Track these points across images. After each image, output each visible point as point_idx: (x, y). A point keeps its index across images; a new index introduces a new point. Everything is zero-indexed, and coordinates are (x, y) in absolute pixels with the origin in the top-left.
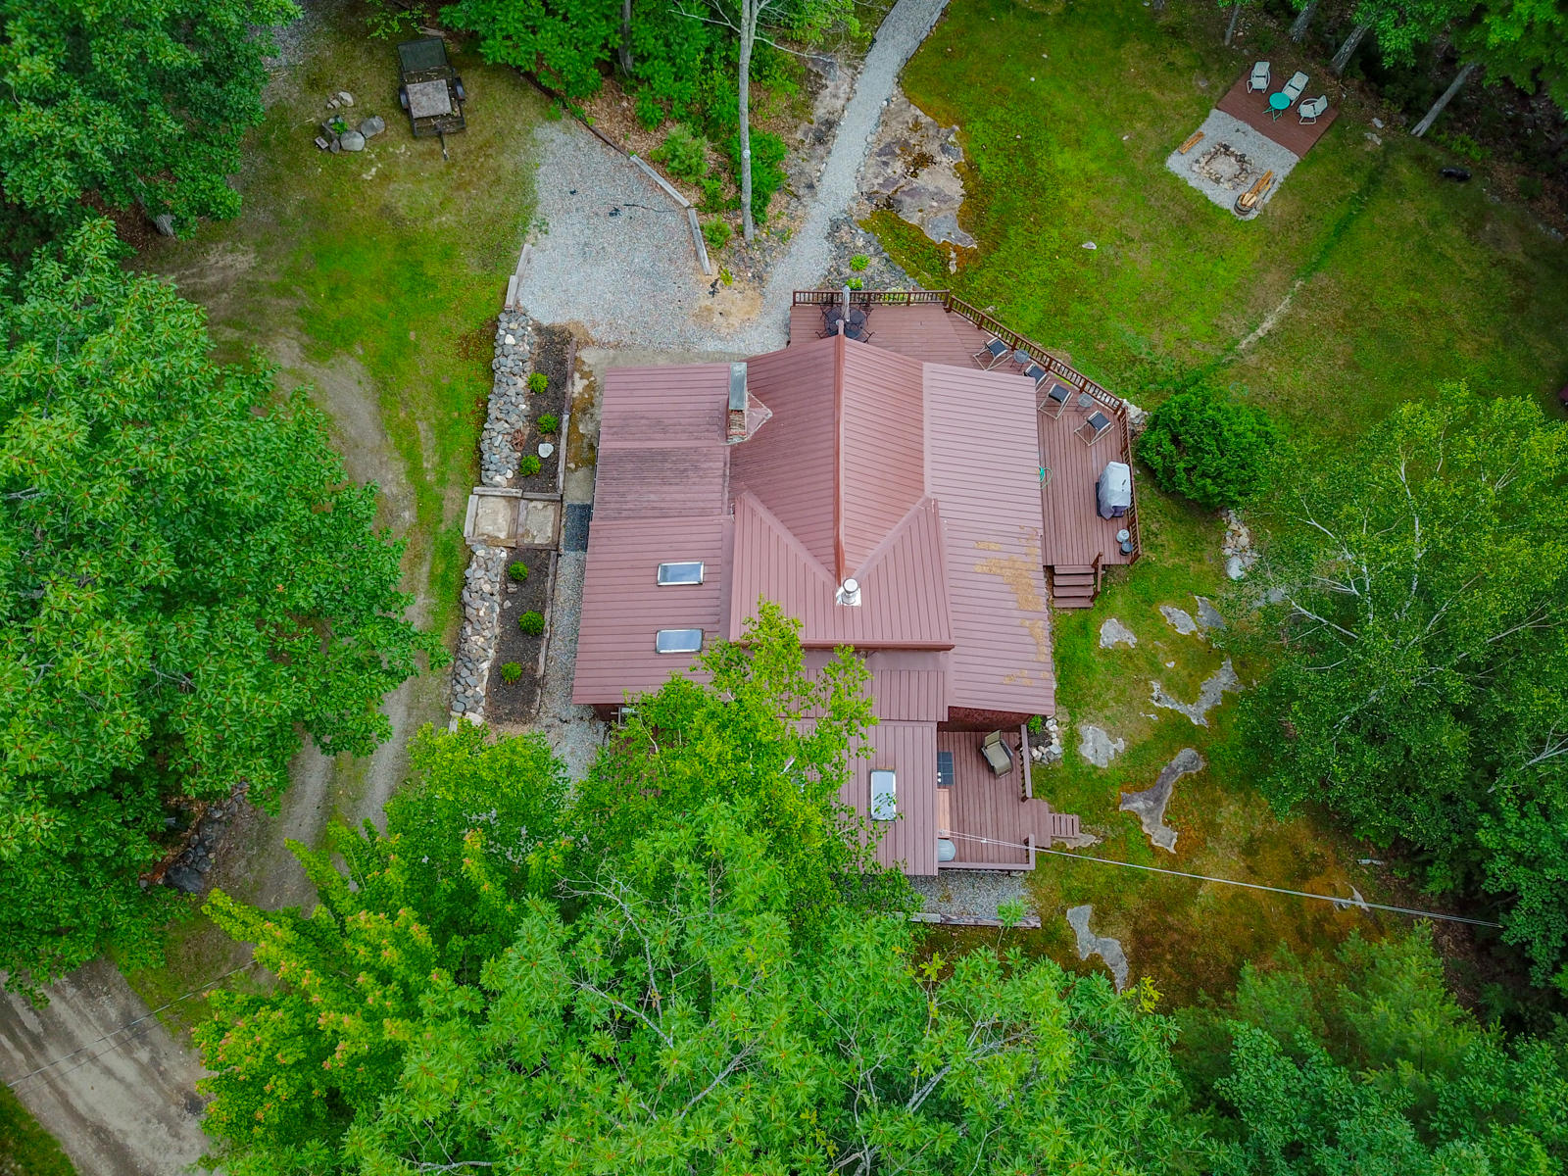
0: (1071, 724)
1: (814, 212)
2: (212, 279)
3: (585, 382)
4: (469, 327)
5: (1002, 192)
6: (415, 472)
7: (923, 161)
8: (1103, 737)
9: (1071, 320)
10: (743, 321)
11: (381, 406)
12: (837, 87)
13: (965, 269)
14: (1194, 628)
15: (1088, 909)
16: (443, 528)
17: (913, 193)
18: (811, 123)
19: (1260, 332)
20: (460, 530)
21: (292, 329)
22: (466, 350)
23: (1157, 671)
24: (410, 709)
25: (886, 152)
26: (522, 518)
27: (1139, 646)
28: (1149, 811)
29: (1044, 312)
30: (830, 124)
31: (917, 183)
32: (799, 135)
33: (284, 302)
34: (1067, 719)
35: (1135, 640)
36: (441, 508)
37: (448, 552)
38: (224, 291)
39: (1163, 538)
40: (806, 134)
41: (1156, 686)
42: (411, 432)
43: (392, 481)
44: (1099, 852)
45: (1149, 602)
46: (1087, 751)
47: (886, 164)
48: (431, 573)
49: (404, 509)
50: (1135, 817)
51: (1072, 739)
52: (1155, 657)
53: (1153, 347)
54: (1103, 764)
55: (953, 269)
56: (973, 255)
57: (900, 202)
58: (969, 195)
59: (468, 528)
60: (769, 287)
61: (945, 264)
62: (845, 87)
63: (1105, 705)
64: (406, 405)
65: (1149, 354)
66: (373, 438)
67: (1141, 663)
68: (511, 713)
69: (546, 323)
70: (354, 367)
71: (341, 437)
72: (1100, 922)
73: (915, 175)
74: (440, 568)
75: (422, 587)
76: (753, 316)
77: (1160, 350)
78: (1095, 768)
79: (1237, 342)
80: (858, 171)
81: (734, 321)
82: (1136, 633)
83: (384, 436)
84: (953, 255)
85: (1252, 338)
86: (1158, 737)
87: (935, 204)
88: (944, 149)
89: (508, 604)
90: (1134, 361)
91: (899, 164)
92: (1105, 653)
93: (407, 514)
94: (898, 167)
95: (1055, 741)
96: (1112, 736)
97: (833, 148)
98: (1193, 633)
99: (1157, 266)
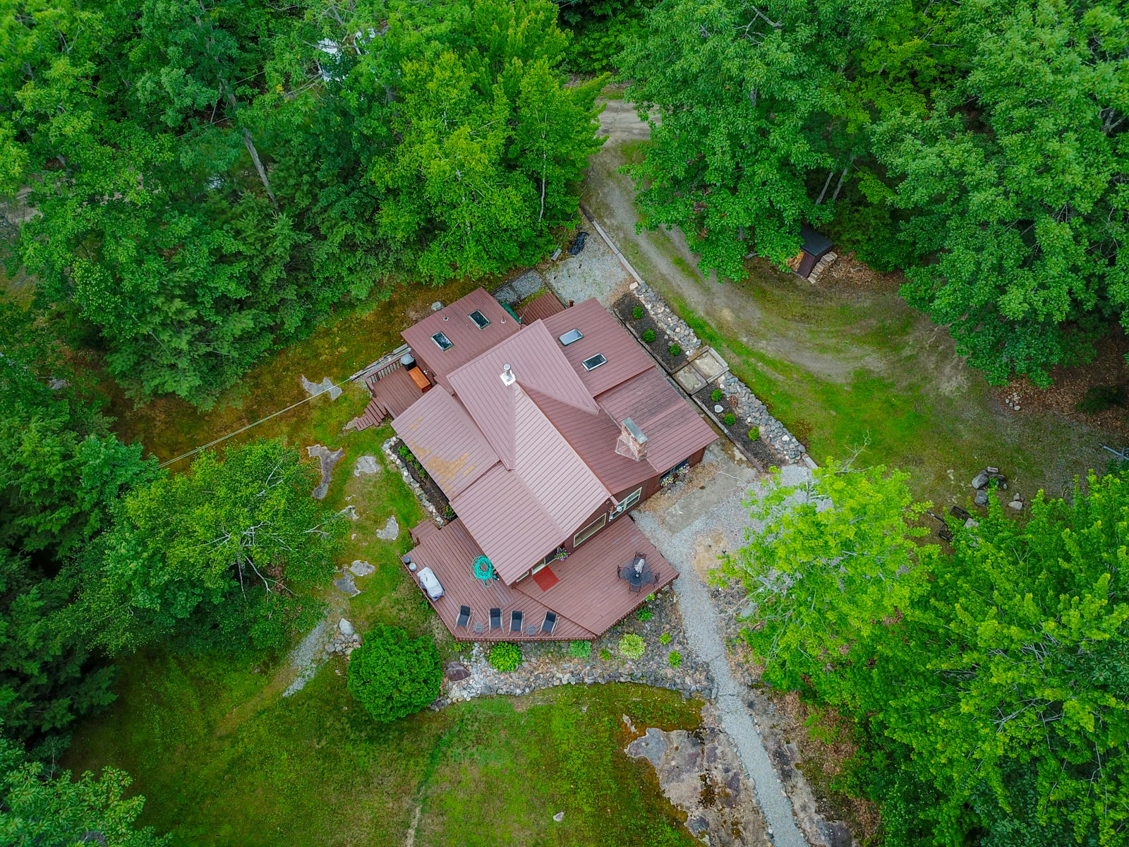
0: (386, 466)
1: (731, 684)
2: (947, 370)
3: (737, 458)
4: (814, 436)
5: (642, 818)
6: (762, 358)
7: (708, 797)
8: (367, 470)
9: (533, 739)
10: (696, 553)
11: (807, 372)
12: (811, 820)
13: (619, 726)
14: (352, 569)
15: (333, 398)
16: (724, 345)
17: (692, 760)
18: (797, 765)
19: (412, 832)
20: (717, 350)
21: (886, 375)
22: (803, 424)
23: (359, 527)
24: (663, 275)
25: (733, 782)
26: (698, 376)
27: (374, 534)
28: (328, 457)
29: (553, 733)
30: (786, 776)
31: (696, 774)
32: (794, 745)
33: (905, 384)
34: (389, 467)
35: (378, 536)
36: (734, 352)
37: (711, 338)
38: (935, 368)
39: (394, 611)
40: (791, 750)
41: (355, 517)
42: (782, 371)
43: (766, 347)
44: (341, 424)
45: (382, 567)
46: (371, 459)
47: (727, 771)
48: (708, 325)
49: (748, 341)
50: (332, 450)
51: (381, 460)
52: (364, 534)
53: (472, 761)
54: (361, 459)
55: (626, 718)
56: (622, 742)
57: (694, 745)
58: (659, 795)
59: (713, 351)
60: (706, 595)
61: (632, 716)
62: (807, 826)
63: (374, 486)
64: (798, 381)
65: (472, 754)
66: (794, 357)
67: (368, 523)
68: (623, 302)
69: (784, 468)
70: (840, 380)
71: (808, 348)
72: (325, 397)
73: (703, 778)
74: (707, 329)
75: (707, 318)
76: (694, 562)
77: (466, 763)
78: (363, 455)
79: (422, 811)
80: (736, 746)
81: (701, 549)
82: (379, 540)
83: (792, 362)
84: (633, 729)
85: (415, 823)
86: (341, 490)
87: (673, 763)
88: (703, 821)
89: (666, 337)
90: (478, 741)
91: (719, 779)
92: (389, 515)
93: (745, 339)
94: (718, 776)
95: (388, 451)
96: (363, 474)
97: (766, 754)
98: (350, 566)
99: (507, 836)
